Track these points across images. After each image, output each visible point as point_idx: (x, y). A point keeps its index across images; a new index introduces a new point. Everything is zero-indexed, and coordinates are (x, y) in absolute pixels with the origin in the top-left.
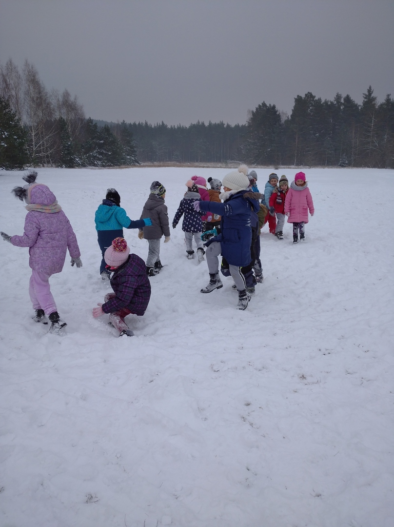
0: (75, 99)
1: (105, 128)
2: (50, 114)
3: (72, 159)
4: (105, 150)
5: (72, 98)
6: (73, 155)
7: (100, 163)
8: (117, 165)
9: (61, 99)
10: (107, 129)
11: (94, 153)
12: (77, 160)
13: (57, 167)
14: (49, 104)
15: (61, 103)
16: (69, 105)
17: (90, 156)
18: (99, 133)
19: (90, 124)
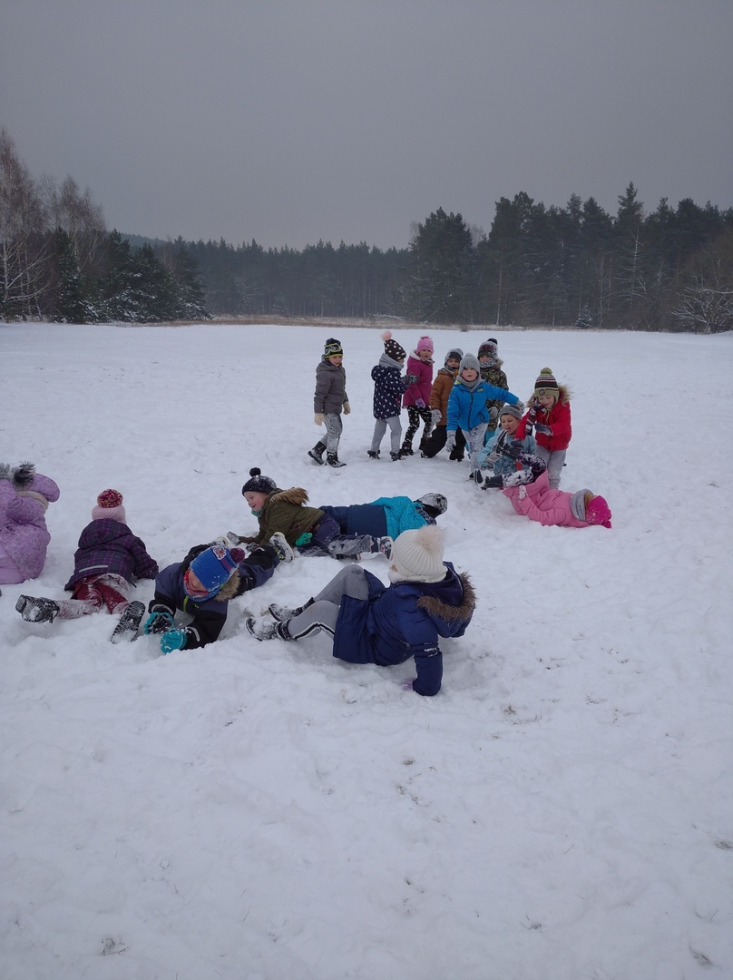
0: (87, 195)
1: (144, 250)
2: (39, 221)
3: (79, 307)
4: (145, 291)
5: (81, 193)
6: (82, 298)
7: (134, 315)
8: (166, 320)
9: (59, 194)
10: (148, 252)
11: (124, 296)
12: (91, 308)
13: (52, 321)
14: (36, 203)
15: (59, 202)
16: (74, 205)
17: (115, 302)
18: (132, 258)
19: (116, 242)
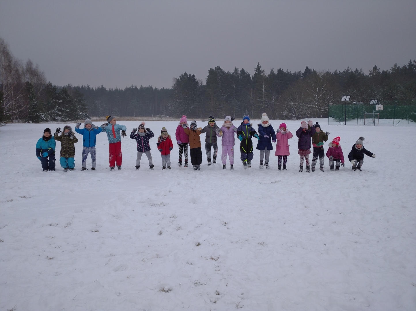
0: (37, 67)
1: (63, 90)
2: (19, 78)
3: (37, 116)
4: (64, 108)
5: (34, 66)
6: (39, 112)
7: (60, 118)
8: (73, 120)
9: (25, 67)
10: (65, 91)
11: (55, 110)
12: (43, 116)
13: (25, 122)
14: (17, 71)
15: (24, 70)
16: (33, 72)
17: (51, 113)
18: (57, 94)
19: (50, 87)
